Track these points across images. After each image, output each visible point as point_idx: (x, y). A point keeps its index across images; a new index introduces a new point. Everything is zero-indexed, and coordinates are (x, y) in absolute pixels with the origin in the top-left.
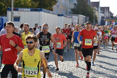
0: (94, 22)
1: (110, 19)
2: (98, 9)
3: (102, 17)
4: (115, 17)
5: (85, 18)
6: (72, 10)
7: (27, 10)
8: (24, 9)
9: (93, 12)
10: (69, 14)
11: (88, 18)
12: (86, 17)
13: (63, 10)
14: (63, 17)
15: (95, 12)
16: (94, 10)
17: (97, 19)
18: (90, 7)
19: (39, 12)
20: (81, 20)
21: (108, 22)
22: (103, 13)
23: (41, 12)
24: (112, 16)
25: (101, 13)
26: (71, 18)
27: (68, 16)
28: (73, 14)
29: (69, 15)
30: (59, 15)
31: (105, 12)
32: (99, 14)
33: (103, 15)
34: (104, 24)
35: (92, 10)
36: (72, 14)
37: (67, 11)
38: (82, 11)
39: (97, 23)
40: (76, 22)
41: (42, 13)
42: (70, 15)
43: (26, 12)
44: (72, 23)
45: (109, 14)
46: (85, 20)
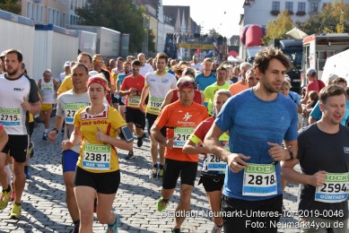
1: (193, 43)
2: (157, 12)
3: (170, 36)
4: (206, 36)
5: (117, 39)
6: (79, 11)
9: (142, 21)
10: (69, 26)
11: (127, 36)
12: (121, 36)
13: (51, 12)
14: (51, 33)
15: (148, 21)
16: (145, 15)
17: (155, 41)
18: (132, 6)
20: (106, 44)
21: (186, 50)
22: (173, 23)
24: (196, 32)
25: (165, 22)
26: (76, 35)
27: (68, 31)
29: (71, 28)
30: (38, 27)
31: (178, 22)
32: (161, 26)
33: (170, 29)
34: (175, 57)
35: (140, 13)
36: (78, 24)
37: (64, 14)
38: (108, 15)
39: (154, 51)
40: (90, 50)
42: (73, 26)
44: (79, 52)
45: (189, 27)
46: (117, 44)
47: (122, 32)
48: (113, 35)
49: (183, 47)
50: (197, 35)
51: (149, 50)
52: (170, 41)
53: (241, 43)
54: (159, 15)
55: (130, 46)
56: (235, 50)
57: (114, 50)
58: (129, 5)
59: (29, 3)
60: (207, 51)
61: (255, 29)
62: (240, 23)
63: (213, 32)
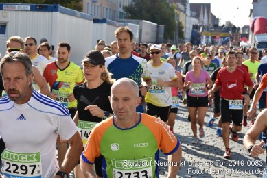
0: (177, 37)
1: (211, 31)
2: (185, 8)
3: (195, 27)
4: (223, 26)
5: (155, 29)
6: (126, 9)
7: (22, 7)
8: (17, 6)
9: (174, 15)
10: (119, 20)
11: (162, 27)
12: (158, 27)
13: (108, 10)
14: (105, 25)
15: (178, 15)
16: (176, 11)
17: (183, 30)
18: (166, 4)
19: (50, 13)
20: (147, 34)
21: (207, 37)
22: (197, 17)
23: (54, 13)
24: (216, 23)
25: (192, 16)
27: (117, 24)
28: (129, 18)
29: (120, 22)
30: (96, 21)
31: (201, 16)
32: (188, 19)
33: (195, 21)
34: (199, 43)
35: (172, 9)
36: (125, 18)
37: (115, 11)
38: (148, 11)
39: (183, 38)
41: (57, 15)
42: (121, 20)
43: (20, 12)
45: (210, 20)
46: (155, 33)
47: (159, 24)
48: (152, 26)
49: (206, 34)
50: (216, 26)
51: (180, 37)
52: (196, 30)
53: (251, 31)
54: (187, 10)
55: (164, 35)
56: (246, 37)
57: (152, 38)
58: (164, 3)
59: (88, 3)
60: (224, 38)
61: (262, 20)
62: (250, 16)
63: (229, 23)
